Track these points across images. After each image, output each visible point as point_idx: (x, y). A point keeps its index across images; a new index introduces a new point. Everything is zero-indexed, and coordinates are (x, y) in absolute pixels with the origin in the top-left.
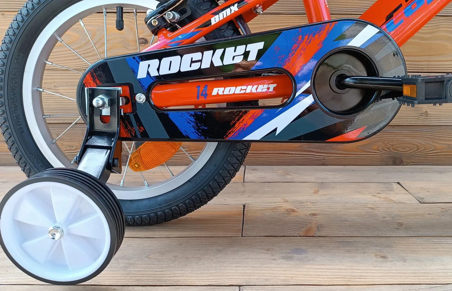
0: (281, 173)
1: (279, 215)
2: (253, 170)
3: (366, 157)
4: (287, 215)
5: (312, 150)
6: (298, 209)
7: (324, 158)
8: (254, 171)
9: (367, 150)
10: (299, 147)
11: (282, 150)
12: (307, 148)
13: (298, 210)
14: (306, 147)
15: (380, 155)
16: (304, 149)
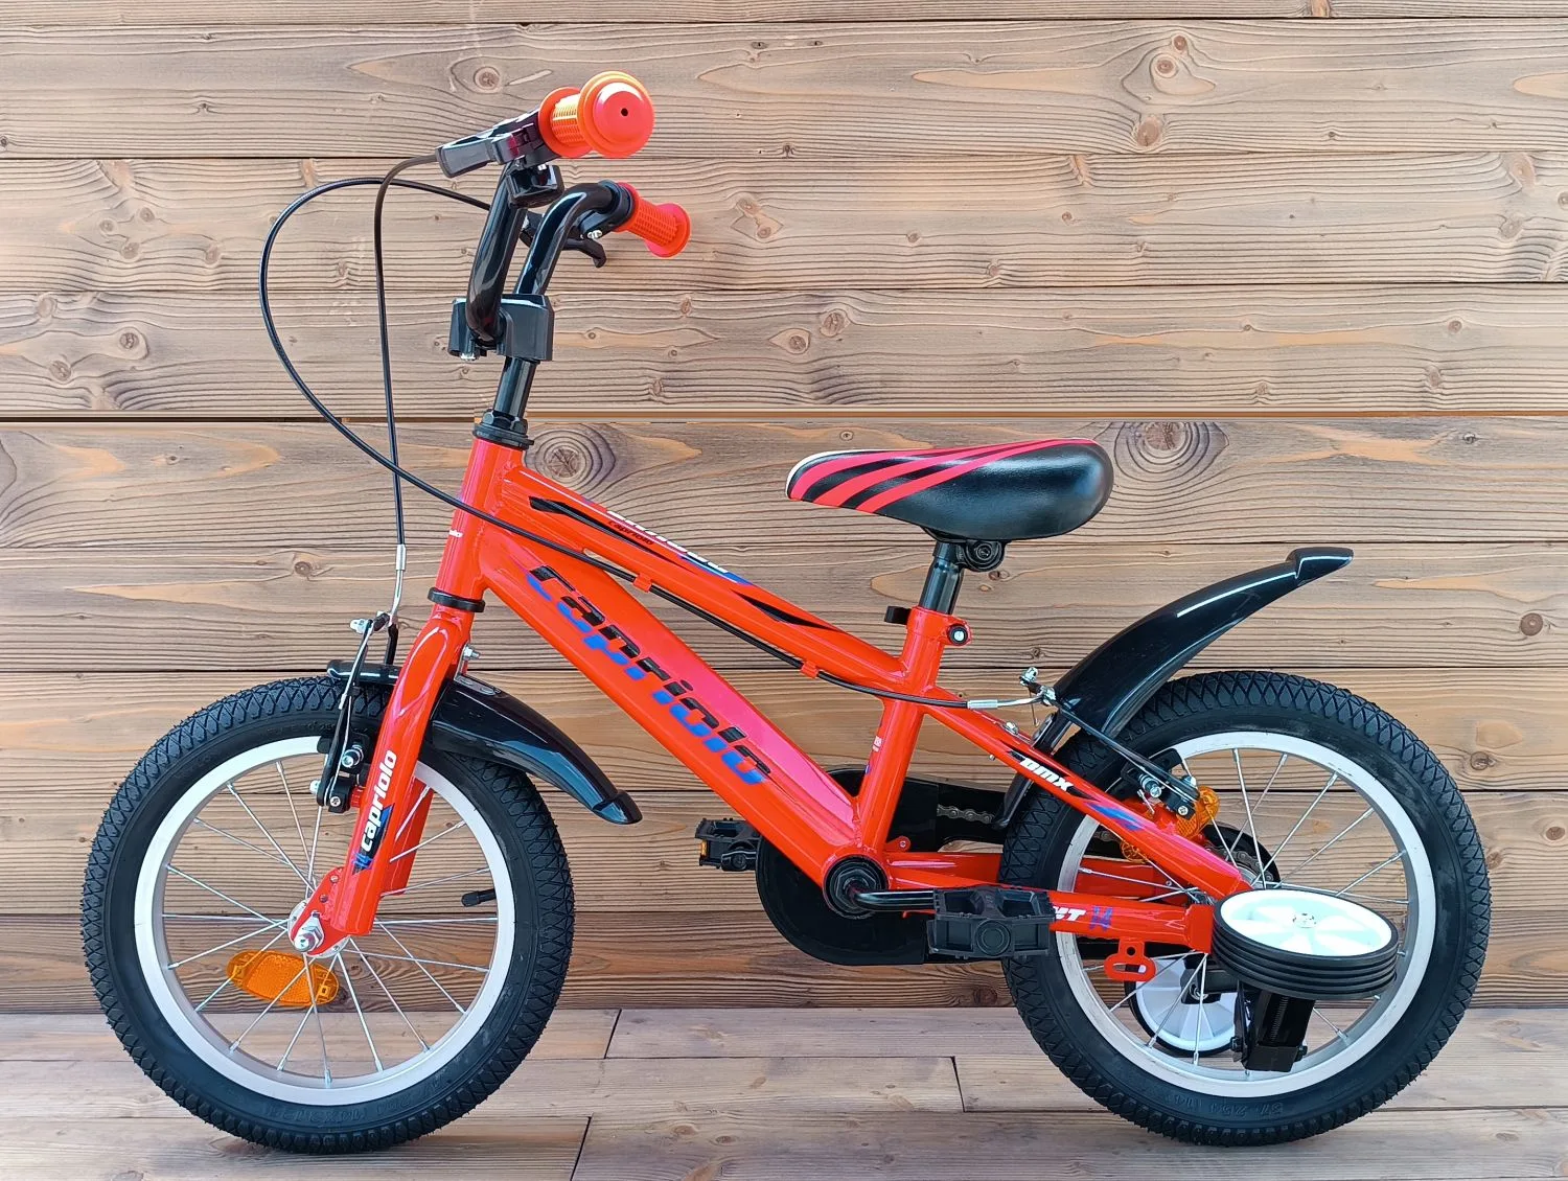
0: (698, 1030)
1: (656, 1141)
2: (637, 1021)
4: (671, 1142)
6: (699, 1128)
7: (809, 988)
8: (637, 1025)
10: (748, 964)
11: (710, 971)
12: (768, 965)
13: (697, 1130)
14: (766, 963)
15: (941, 983)
16: (759, 967)
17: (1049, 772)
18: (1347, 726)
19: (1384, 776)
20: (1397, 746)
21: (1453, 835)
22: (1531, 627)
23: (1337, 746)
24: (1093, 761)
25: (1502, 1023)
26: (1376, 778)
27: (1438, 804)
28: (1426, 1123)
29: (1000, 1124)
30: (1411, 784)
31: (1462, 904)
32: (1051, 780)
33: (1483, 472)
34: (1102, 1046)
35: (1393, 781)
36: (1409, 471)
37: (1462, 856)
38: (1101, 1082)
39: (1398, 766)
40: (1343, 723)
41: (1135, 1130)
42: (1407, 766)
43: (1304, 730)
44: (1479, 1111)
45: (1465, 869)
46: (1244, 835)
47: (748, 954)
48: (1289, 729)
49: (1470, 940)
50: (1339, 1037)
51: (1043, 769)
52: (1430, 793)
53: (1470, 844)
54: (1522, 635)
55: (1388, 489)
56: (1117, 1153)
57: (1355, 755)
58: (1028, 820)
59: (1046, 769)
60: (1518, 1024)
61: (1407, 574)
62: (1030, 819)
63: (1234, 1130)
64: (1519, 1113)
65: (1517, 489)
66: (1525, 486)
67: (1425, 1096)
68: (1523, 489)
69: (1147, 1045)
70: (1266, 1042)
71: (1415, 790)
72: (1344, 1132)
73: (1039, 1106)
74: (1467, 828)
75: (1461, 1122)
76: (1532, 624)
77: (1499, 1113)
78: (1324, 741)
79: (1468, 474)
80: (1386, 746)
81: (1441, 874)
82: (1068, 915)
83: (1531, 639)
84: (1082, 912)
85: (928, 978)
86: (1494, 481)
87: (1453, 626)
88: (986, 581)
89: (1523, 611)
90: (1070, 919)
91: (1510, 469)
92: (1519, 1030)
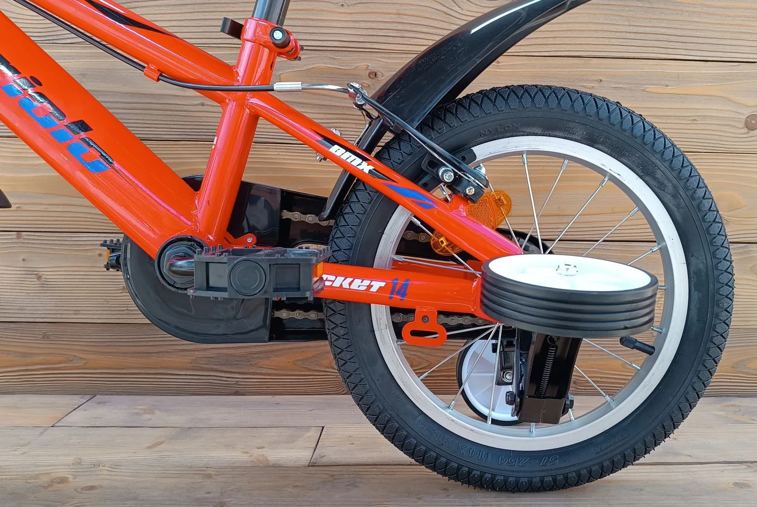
0: (140, 409)
3: (312, 380)
5: (215, 367)
6: (74, 479)
7: (237, 381)
8: (98, 405)
9: (311, 368)
10: (191, 363)
12: (206, 364)
13: (71, 481)
14: (204, 363)
15: (335, 377)
16: (200, 365)
17: (354, 157)
18: (617, 127)
19: (648, 175)
20: (659, 145)
21: (705, 225)
22: (753, 124)
23: (609, 148)
24: (401, 157)
25: (728, 406)
26: (641, 177)
27: (693, 198)
28: (677, 475)
29: (332, 476)
30: (670, 181)
31: (711, 286)
32: (355, 163)
33: (721, 9)
34: (409, 406)
35: (655, 178)
36: (670, 7)
37: (712, 243)
38: (406, 437)
39: (659, 163)
40: (614, 125)
41: (438, 479)
42: (667, 164)
43: (581, 132)
44: (717, 465)
45: (714, 255)
46: (531, 237)
47: (191, 356)
48: (569, 132)
49: (717, 316)
50: (607, 401)
51: (348, 154)
52: (686, 189)
53: (718, 234)
54: (746, 130)
55: (655, 19)
56: (420, 499)
57: (624, 156)
58: (347, 211)
59: (350, 154)
60: (739, 406)
61: (667, 83)
62: (348, 210)
63: (518, 478)
64: (749, 467)
65: (744, 23)
66: (750, 21)
67: (676, 454)
68: (748, 23)
69: (449, 407)
70: (538, 395)
71: (674, 187)
72: (609, 482)
73: (370, 461)
74: (717, 220)
75: (703, 474)
76: (753, 122)
77: (730, 467)
78: (598, 143)
79: (711, 10)
80: (650, 145)
81: (693, 260)
82: (370, 286)
83: (752, 133)
84: (383, 284)
85: (325, 374)
86: (729, 16)
87: (698, 122)
88: (366, 79)
89: (747, 112)
90: (372, 290)
91: (740, 8)
92: (740, 410)
